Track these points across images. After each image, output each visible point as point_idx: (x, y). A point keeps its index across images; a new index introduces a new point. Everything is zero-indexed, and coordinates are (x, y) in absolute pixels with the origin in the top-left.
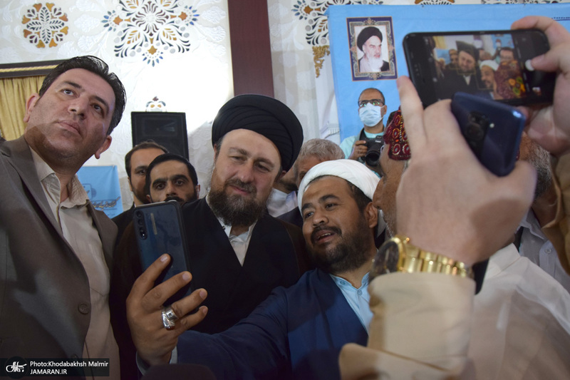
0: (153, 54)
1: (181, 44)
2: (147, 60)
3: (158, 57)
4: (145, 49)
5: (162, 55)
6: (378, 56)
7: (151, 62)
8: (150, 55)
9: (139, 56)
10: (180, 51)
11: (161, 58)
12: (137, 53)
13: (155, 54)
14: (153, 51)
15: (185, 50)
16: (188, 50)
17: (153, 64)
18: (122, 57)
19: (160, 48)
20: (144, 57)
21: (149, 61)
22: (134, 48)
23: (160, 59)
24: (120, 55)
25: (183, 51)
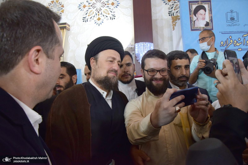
0: (99, 20)
1: (111, 16)
2: (96, 23)
3: (101, 22)
4: (96, 19)
5: (103, 21)
6: (204, 19)
7: (98, 24)
8: (98, 21)
9: (93, 22)
10: (111, 19)
11: (103, 22)
12: (92, 20)
13: (100, 21)
14: (99, 19)
15: (113, 19)
16: (114, 19)
17: (99, 25)
18: (86, 22)
19: (102, 18)
20: (95, 22)
21: (97, 24)
22: (91, 18)
23: (102, 23)
24: (85, 21)
25: (112, 19)
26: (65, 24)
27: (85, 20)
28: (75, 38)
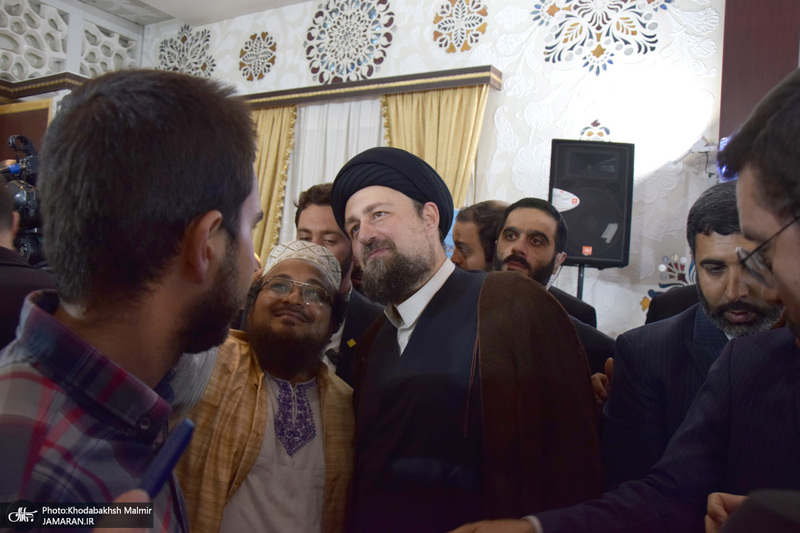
0: (598, 57)
1: (643, 41)
2: (589, 66)
3: (605, 62)
4: (587, 50)
5: (612, 58)
7: (595, 69)
8: (594, 58)
9: (578, 60)
10: (639, 51)
11: (611, 62)
12: (575, 56)
13: (602, 57)
14: (599, 52)
15: (649, 49)
16: (653, 49)
17: (598, 72)
18: (554, 61)
19: (610, 48)
20: (585, 61)
21: (592, 68)
22: (572, 49)
23: (608, 65)
24: (551, 59)
25: (645, 52)
26: (487, 68)
27: (552, 55)
28: (517, 115)
